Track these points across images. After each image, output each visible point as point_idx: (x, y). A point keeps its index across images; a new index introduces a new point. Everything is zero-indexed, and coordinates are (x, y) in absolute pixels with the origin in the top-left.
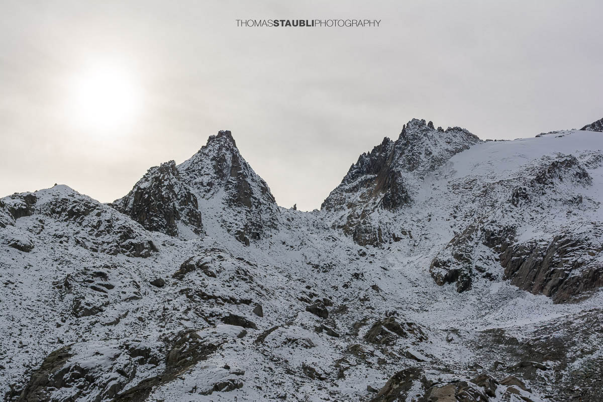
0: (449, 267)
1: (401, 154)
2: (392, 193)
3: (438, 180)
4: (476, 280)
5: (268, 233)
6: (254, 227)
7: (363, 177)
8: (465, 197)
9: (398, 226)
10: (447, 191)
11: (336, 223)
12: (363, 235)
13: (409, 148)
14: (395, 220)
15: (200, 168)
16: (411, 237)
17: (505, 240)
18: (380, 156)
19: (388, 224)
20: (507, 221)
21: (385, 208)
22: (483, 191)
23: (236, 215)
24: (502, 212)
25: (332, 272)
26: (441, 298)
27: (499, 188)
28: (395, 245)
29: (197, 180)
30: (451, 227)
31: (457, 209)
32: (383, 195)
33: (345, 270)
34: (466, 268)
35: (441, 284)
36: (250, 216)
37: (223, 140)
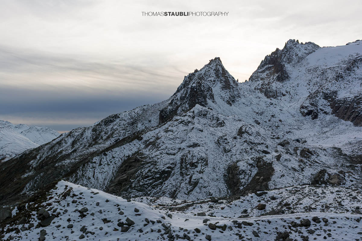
0: (308, 109)
1: (285, 56)
2: (281, 74)
3: (301, 67)
4: (320, 114)
5: (237, 99)
6: (232, 98)
7: (267, 66)
8: (313, 75)
9: (284, 89)
10: (305, 72)
11: (256, 87)
12: (269, 93)
13: (288, 53)
14: (283, 87)
15: (210, 74)
16: (290, 94)
17: (332, 97)
18: (274, 56)
19: (280, 89)
20: (334, 89)
21: (278, 81)
22: (322, 73)
23: (226, 93)
24: (331, 84)
25: (263, 115)
26: (305, 123)
27: (329, 71)
28: (283, 97)
29: (209, 79)
30: (308, 89)
31: (310, 81)
32: (277, 75)
33: (268, 114)
34: (316, 109)
35: (305, 116)
36: (231, 93)
37: (217, 61)
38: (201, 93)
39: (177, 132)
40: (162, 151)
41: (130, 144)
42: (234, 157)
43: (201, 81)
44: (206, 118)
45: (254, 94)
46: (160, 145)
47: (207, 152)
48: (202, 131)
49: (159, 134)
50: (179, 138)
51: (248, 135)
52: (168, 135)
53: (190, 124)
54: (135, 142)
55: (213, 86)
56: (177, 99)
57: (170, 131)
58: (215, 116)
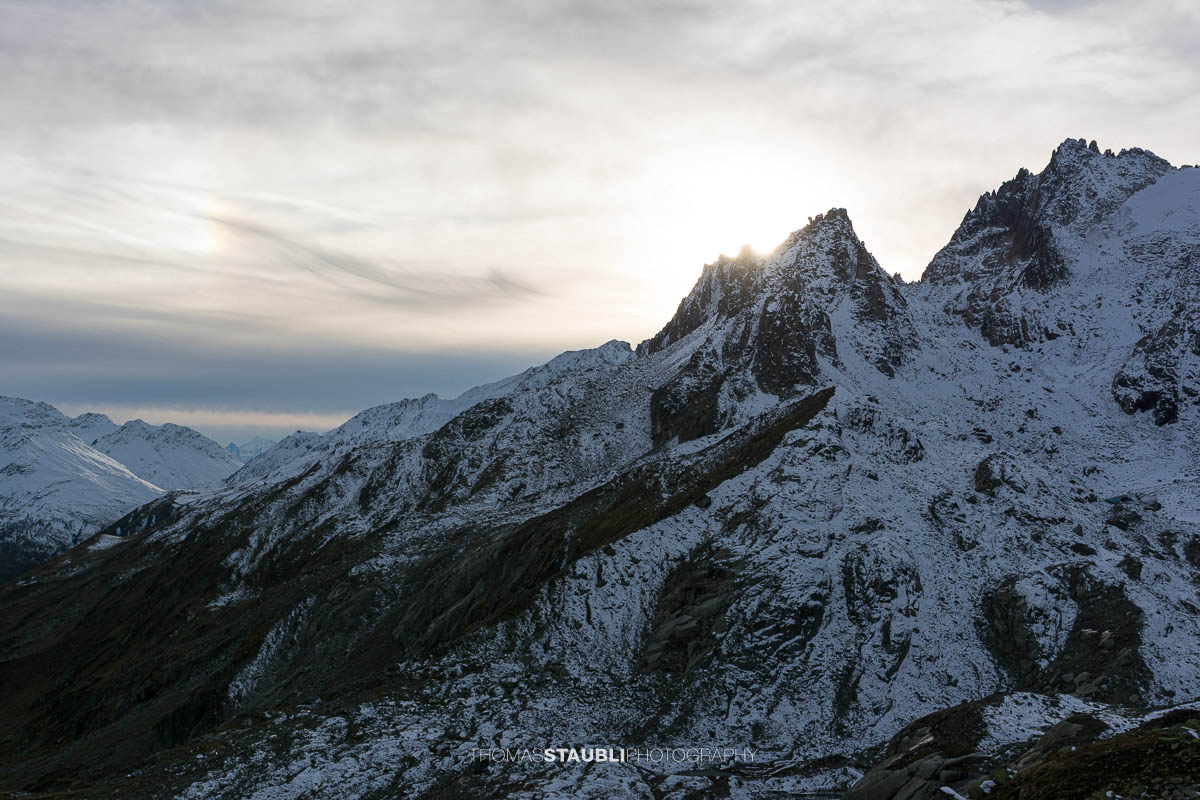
0: (1142, 387)
1: (1050, 198)
2: (1040, 263)
3: (1108, 238)
4: (1184, 408)
5: (909, 355)
6: (893, 349)
7: (985, 231)
8: (1153, 267)
9: (1052, 315)
10: (1123, 257)
11: (951, 307)
12: (999, 328)
13: (1062, 188)
14: (1047, 307)
15: (814, 267)
16: (1074, 334)
18: (1012, 199)
19: (1037, 313)
21: (1029, 287)
22: (1182, 259)
23: (871, 334)
25: (1000, 410)
26: (1136, 436)
28: (1048, 344)
29: (813, 285)
30: (1134, 317)
31: (1142, 288)
32: (1025, 264)
33: (1015, 405)
34: (1169, 390)
35: (1131, 412)
36: (888, 333)
37: (837, 223)
38: (799, 338)
39: (812, 483)
40: (785, 543)
41: (677, 521)
42: (991, 564)
43: (797, 295)
44: (874, 433)
45: (951, 331)
46: (774, 526)
47: (910, 547)
48: (875, 478)
49: (759, 489)
50: (822, 502)
51: (1012, 490)
52: (787, 492)
53: (839, 456)
54: (691, 511)
55: (829, 309)
56: (714, 351)
57: (789, 478)
58: (895, 424)
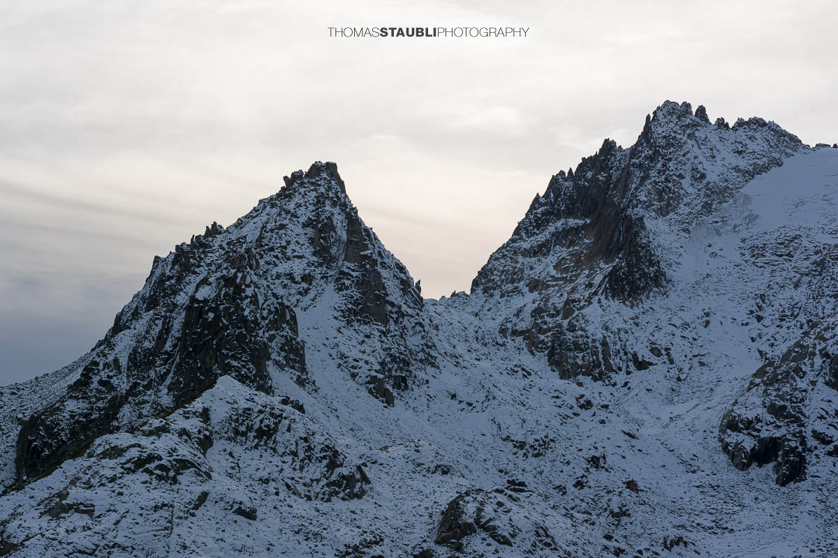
0: (759, 431)
1: (643, 179)
2: (628, 265)
3: (719, 234)
4: (814, 460)
5: (421, 375)
6: (396, 366)
7: (559, 224)
8: (778, 274)
9: (643, 335)
10: (739, 260)
11: (509, 325)
12: (571, 354)
13: (659, 166)
14: (637, 325)
15: (284, 244)
16: (672, 362)
18: (594, 180)
19: (622, 333)
21: (613, 297)
22: (815, 263)
23: (363, 342)
25: (549, 455)
26: (748, 499)
28: (637, 376)
29: (280, 269)
31: (763, 301)
32: (608, 268)
33: (573, 449)
34: (794, 435)
35: (744, 467)
36: (388, 342)
37: (322, 182)
38: (240, 338)
39: (114, 516)
43: (240, 275)
44: (274, 450)
45: (500, 353)
48: (250, 515)
50: (124, 549)
51: (490, 540)
52: (62, 531)
53: (186, 477)
56: (116, 360)
57: (75, 508)
58: (318, 440)
